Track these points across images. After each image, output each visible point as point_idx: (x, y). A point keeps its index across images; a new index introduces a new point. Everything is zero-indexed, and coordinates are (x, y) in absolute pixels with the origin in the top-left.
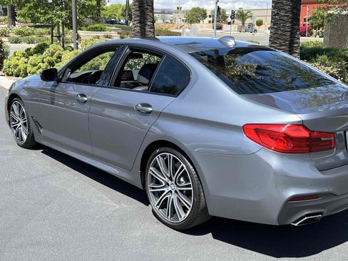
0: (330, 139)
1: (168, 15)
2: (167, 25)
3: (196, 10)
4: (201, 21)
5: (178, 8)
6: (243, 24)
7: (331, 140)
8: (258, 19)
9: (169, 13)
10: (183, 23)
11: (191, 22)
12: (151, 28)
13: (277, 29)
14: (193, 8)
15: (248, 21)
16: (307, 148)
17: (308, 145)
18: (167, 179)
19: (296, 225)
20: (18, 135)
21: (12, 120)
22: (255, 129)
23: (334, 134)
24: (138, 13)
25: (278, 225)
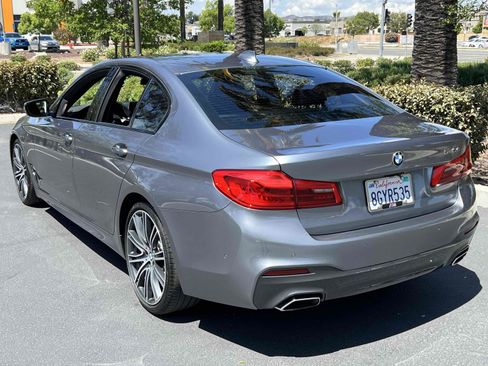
0: (330, 190)
1: (323, 25)
2: (320, 39)
3: (363, 16)
4: (371, 32)
5: (335, 15)
7: (332, 193)
9: (326, 22)
10: (342, 35)
11: (353, 33)
12: (260, 43)
13: (422, 40)
14: (359, 14)
16: (292, 204)
17: (293, 199)
18: (145, 246)
19: (281, 309)
20: (21, 188)
21: (15, 168)
22: (225, 177)
23: (337, 184)
24: (241, 23)
25: (255, 308)
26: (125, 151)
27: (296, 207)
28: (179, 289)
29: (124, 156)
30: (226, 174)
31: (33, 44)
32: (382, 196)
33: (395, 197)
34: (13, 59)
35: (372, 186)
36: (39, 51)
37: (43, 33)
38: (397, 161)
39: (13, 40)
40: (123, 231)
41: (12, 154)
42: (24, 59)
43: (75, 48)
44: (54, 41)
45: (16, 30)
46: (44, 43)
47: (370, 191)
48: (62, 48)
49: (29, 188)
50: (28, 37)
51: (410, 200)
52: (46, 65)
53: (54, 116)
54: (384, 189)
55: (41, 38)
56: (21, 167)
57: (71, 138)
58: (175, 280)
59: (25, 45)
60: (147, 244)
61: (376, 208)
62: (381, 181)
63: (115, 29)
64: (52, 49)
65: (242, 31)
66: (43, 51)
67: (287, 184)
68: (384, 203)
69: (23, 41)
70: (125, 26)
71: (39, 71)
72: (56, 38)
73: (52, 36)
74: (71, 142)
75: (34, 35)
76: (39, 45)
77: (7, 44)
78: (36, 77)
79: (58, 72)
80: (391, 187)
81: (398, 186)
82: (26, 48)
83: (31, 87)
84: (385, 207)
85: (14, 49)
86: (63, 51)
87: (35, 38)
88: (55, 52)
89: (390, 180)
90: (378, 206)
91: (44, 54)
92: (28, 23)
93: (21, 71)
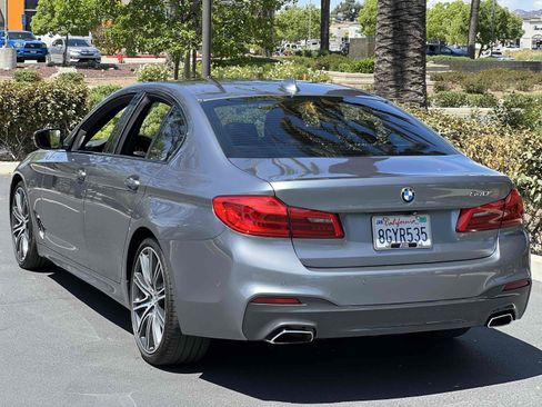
0: (327, 221)
7: (331, 225)
12: (417, 64)
16: (287, 232)
17: (288, 227)
18: (149, 289)
19: (272, 342)
20: (18, 247)
21: (14, 220)
22: (224, 203)
23: (337, 215)
24: (385, 31)
25: (245, 339)
26: (137, 183)
27: (291, 236)
28: (178, 329)
29: (137, 188)
30: (225, 199)
31: (55, 52)
32: (392, 234)
33: (408, 237)
34: (19, 78)
35: (380, 222)
36: (65, 64)
37: (74, 32)
38: (406, 198)
39: (20, 44)
40: (129, 276)
41: (12, 202)
42: (36, 79)
43: (128, 61)
44: (92, 48)
45: (27, 27)
46: (74, 52)
47: (376, 228)
48: (105, 60)
49: (30, 245)
50: (47, 40)
51: (428, 243)
52: (71, 89)
53: (68, 150)
54: (395, 227)
55: (69, 43)
56: (22, 219)
57: (84, 174)
58: (175, 319)
59: (41, 54)
60: (152, 286)
61: (384, 246)
62: (391, 219)
63: (176, 38)
64: (88, 62)
65: (388, 43)
66: (72, 64)
67: (282, 210)
68: (394, 242)
69: (38, 46)
70: (191, 34)
71: (59, 97)
72: (97, 43)
73: (89, 38)
74: (84, 177)
75: (58, 37)
76: (65, 54)
77: (10, 50)
78: (53, 107)
79: (88, 101)
80: (405, 226)
81: (413, 226)
82: (41, 59)
83: (45, 122)
84: (396, 246)
85: (20, 60)
86: (106, 67)
87: (59, 42)
88: (93, 67)
89: (403, 218)
90: (386, 244)
91: (73, 70)
92: (48, 15)
93: (31, 97)
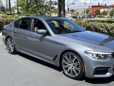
6: (73, 13)
8: (77, 12)
10: (53, 13)
11: (56, 13)
15: (75, 12)
